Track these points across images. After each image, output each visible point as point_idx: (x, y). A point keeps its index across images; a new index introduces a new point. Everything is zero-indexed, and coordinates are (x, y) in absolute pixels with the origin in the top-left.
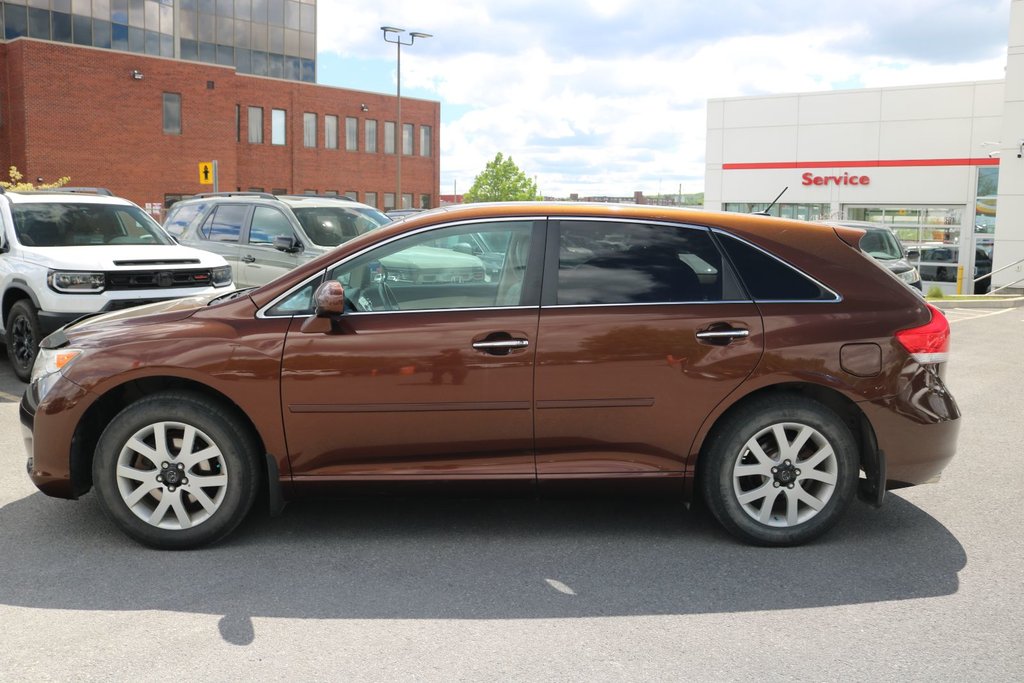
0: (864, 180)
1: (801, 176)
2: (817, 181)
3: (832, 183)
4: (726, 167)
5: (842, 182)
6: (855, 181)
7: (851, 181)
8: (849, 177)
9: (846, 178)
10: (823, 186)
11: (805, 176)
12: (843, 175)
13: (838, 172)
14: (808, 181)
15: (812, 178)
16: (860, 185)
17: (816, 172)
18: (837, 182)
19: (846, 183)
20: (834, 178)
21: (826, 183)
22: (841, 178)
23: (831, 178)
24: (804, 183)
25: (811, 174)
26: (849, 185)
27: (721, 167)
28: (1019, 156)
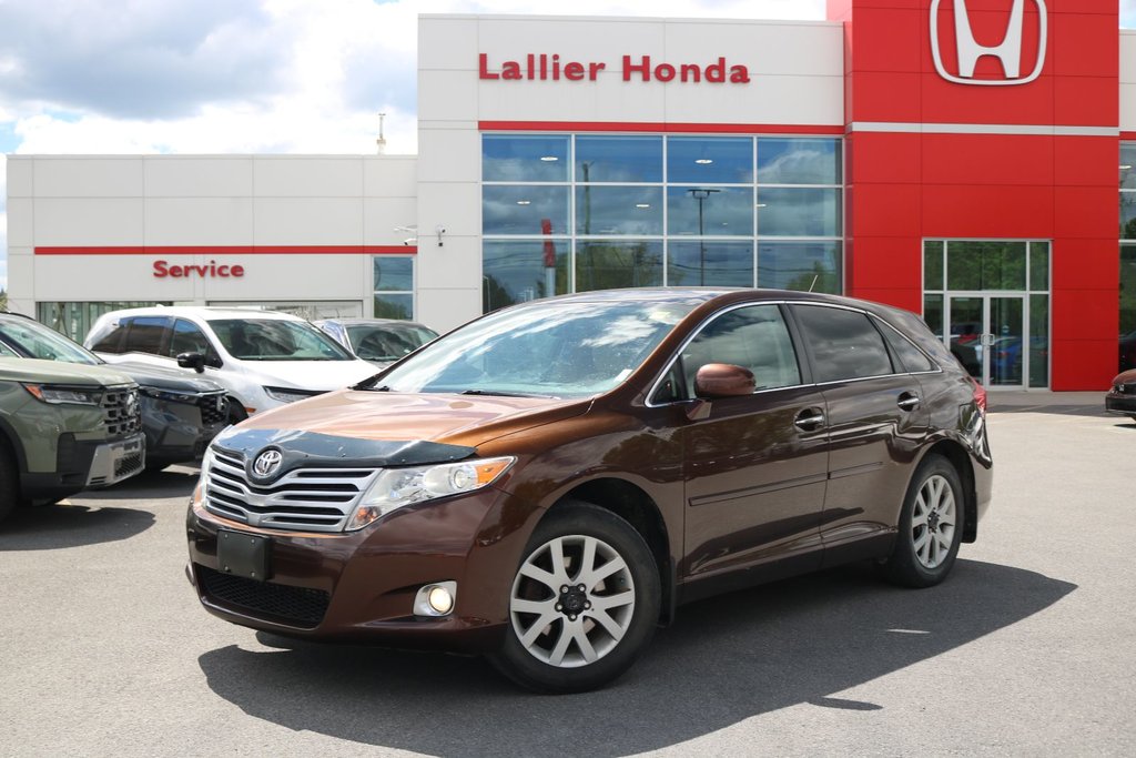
0: (237, 271)
1: (152, 266)
2: (175, 272)
3: (194, 274)
4: (40, 251)
5: (208, 272)
6: (225, 272)
7: (220, 272)
8: (217, 266)
9: (213, 268)
10: (183, 279)
11: (157, 265)
12: (210, 265)
13: (202, 260)
14: (161, 271)
15: (168, 268)
16: (231, 276)
17: (172, 260)
18: (202, 272)
19: (213, 274)
20: (198, 268)
21: (186, 275)
22: (206, 268)
23: (193, 267)
24: (156, 275)
25: (165, 263)
26: (218, 277)
27: (32, 251)
28: (441, 245)
